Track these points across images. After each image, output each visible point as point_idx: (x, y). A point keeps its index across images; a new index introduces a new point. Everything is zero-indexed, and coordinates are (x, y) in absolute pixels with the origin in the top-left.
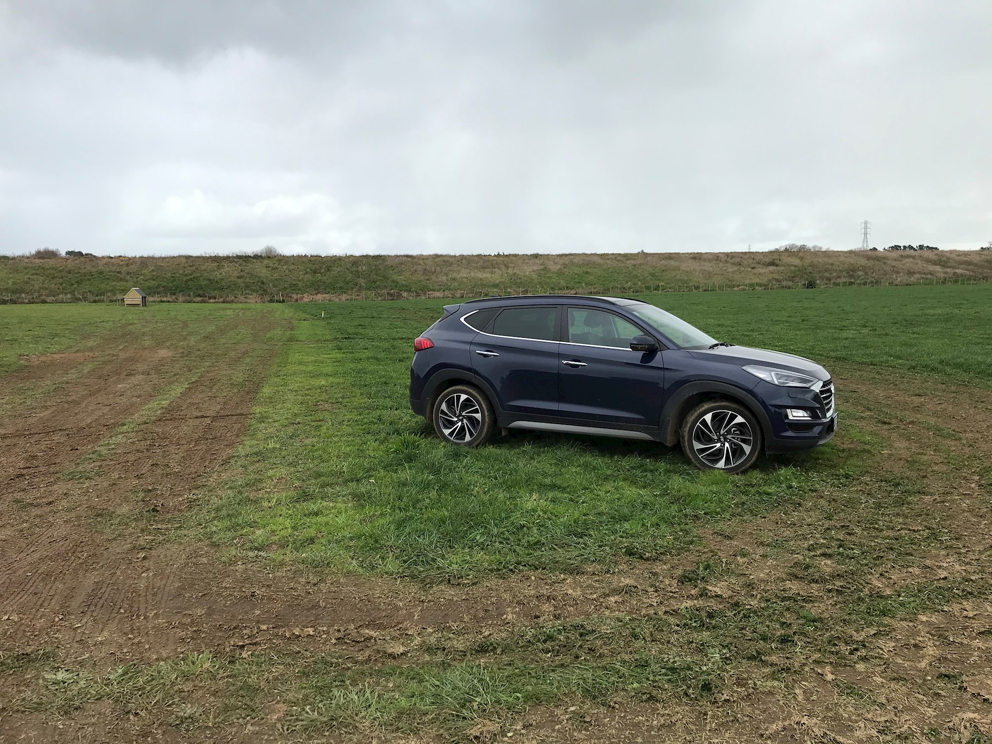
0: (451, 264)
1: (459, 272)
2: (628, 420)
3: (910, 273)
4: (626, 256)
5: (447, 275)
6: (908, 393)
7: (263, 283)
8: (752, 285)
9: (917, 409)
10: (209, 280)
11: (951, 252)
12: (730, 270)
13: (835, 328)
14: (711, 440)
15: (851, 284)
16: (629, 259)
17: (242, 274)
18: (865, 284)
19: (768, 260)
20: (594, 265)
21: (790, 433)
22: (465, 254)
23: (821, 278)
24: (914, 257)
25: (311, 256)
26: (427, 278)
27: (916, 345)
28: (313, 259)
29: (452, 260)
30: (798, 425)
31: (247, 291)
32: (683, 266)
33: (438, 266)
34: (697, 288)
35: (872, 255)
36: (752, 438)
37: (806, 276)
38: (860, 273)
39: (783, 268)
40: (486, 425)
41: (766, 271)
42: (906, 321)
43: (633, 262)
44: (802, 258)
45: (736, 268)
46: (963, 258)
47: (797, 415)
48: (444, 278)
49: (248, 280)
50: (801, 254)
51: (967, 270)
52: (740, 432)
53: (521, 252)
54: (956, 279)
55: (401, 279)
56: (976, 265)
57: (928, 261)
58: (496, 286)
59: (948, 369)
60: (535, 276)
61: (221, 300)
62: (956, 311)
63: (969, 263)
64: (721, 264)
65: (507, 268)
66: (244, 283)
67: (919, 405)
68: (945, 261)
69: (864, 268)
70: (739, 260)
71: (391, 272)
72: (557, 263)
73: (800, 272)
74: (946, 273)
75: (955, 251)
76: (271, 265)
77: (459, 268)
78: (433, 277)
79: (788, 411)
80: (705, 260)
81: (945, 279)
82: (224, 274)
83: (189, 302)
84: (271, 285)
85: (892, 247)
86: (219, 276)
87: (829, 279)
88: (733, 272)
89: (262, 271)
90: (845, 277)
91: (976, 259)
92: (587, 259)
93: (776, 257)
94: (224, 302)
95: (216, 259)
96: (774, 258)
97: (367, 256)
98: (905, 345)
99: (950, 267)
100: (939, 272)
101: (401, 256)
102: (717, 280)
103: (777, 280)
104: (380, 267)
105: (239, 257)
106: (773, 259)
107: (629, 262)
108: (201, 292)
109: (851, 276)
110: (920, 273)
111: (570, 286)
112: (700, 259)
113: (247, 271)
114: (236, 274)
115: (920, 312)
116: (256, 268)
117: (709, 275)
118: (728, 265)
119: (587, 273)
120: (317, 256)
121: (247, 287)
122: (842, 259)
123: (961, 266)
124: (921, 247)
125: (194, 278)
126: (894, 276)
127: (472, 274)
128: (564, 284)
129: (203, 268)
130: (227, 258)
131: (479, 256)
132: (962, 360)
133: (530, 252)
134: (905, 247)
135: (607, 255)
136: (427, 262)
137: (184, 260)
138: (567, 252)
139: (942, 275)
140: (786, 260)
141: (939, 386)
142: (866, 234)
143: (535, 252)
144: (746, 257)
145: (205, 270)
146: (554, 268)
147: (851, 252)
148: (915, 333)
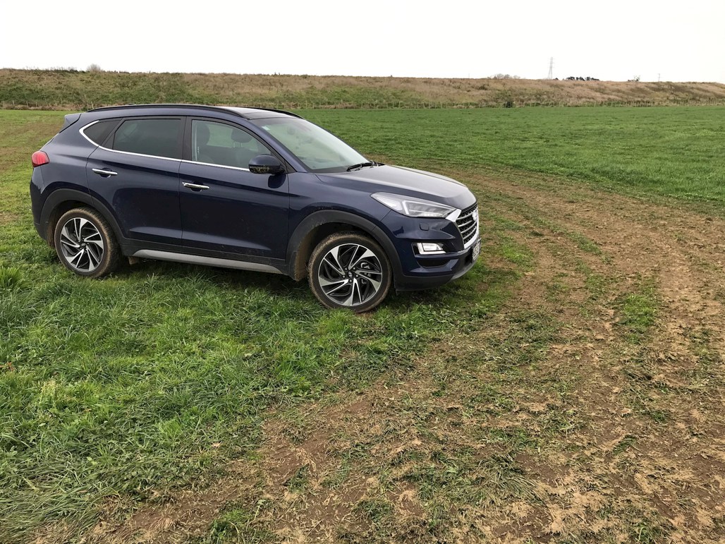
0: (237, 81)
1: (243, 88)
2: (254, 251)
3: (579, 97)
4: (376, 79)
5: (233, 90)
6: (564, 199)
7: (78, 94)
8: (466, 104)
9: (568, 217)
10: (31, 90)
11: (608, 82)
12: (452, 92)
13: (519, 139)
14: (337, 276)
15: (538, 104)
16: (377, 82)
17: (60, 86)
18: (547, 105)
19: (479, 85)
20: (351, 85)
21: (421, 270)
22: (248, 73)
23: (517, 100)
24: (582, 86)
25: (120, 72)
26: (216, 92)
27: (575, 154)
28: (121, 75)
29: (237, 78)
30: (430, 261)
31: (64, 101)
32: (418, 88)
33: (226, 82)
34: (427, 106)
35: (555, 84)
36: (381, 274)
37: (506, 98)
38: (545, 97)
39: (490, 91)
40: (109, 253)
41: (477, 93)
42: (572, 134)
43: (381, 84)
44: (504, 84)
45: (456, 91)
46: (615, 87)
47: (429, 249)
48: (231, 93)
49: (65, 91)
50: (503, 81)
51: (618, 96)
52: (370, 266)
53: (293, 73)
54: (609, 103)
55: (195, 93)
56: (624, 93)
57: (592, 89)
58: (272, 100)
59: (598, 177)
60: (304, 93)
61: (41, 107)
62: (608, 127)
63: (619, 91)
64: (445, 87)
65: (282, 85)
66: (62, 93)
67: (570, 212)
68: (603, 89)
69: (548, 92)
70: (458, 84)
71: (187, 87)
72: (321, 83)
73: (503, 95)
74: (603, 98)
75: (611, 82)
76: (86, 79)
77: (243, 85)
78: (222, 92)
79: (419, 245)
80: (434, 84)
81: (602, 103)
82: (43, 85)
83: (12, 109)
84: (85, 96)
85: (569, 78)
86: (39, 87)
87: (522, 101)
88: (454, 94)
89: (76, 84)
90: (533, 99)
91: (624, 88)
92: (345, 80)
93: (486, 82)
94: (42, 110)
95: (36, 72)
96: (484, 83)
97: (167, 74)
98: (568, 154)
99: (606, 94)
100: (598, 97)
101: (196, 74)
102: (442, 100)
103: (485, 101)
104: (178, 83)
105: (57, 71)
106: (483, 85)
107: (377, 83)
108: (23, 100)
109: (538, 99)
110: (586, 97)
111: (331, 101)
112: (430, 83)
113: (64, 83)
114: (54, 85)
115: (582, 128)
116: (71, 81)
117: (436, 96)
118: (451, 88)
119: (345, 91)
120: (125, 73)
121: (65, 97)
122: (533, 86)
123: (614, 93)
124: (588, 79)
125: (17, 88)
126: (568, 100)
127: (254, 90)
128: (327, 100)
129: (25, 79)
130: (46, 72)
131: (259, 75)
132: (608, 169)
133: (300, 74)
134: (577, 78)
135: (361, 77)
136: (217, 79)
137: (8, 73)
138: (330, 75)
139: (600, 100)
140: (493, 85)
141: (589, 192)
142: (551, 67)
143: (305, 74)
144: (464, 82)
145: (27, 82)
146: (319, 87)
147: (539, 80)
148: (576, 144)
